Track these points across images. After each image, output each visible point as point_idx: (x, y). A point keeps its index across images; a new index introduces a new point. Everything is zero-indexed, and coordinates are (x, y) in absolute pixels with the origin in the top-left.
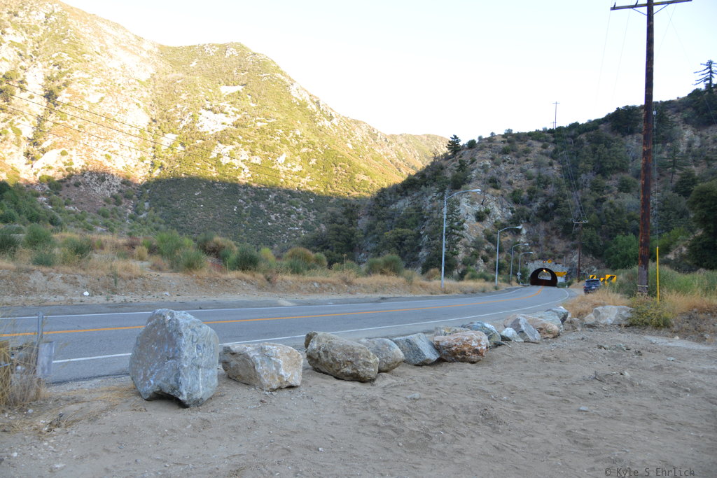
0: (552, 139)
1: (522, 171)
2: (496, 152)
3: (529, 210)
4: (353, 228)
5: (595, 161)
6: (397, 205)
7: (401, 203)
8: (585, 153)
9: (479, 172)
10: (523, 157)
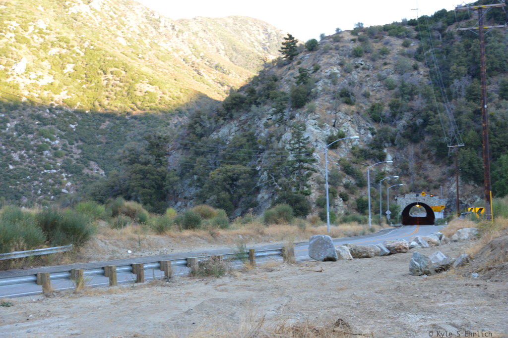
0: (415, 34)
1: (381, 79)
2: (345, 56)
3: (393, 129)
4: (163, 168)
5: (470, 61)
6: (220, 134)
7: (224, 131)
8: (456, 52)
9: (326, 83)
10: (380, 60)
